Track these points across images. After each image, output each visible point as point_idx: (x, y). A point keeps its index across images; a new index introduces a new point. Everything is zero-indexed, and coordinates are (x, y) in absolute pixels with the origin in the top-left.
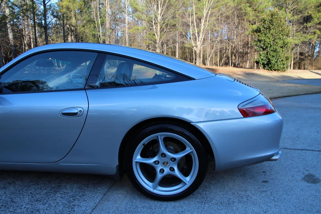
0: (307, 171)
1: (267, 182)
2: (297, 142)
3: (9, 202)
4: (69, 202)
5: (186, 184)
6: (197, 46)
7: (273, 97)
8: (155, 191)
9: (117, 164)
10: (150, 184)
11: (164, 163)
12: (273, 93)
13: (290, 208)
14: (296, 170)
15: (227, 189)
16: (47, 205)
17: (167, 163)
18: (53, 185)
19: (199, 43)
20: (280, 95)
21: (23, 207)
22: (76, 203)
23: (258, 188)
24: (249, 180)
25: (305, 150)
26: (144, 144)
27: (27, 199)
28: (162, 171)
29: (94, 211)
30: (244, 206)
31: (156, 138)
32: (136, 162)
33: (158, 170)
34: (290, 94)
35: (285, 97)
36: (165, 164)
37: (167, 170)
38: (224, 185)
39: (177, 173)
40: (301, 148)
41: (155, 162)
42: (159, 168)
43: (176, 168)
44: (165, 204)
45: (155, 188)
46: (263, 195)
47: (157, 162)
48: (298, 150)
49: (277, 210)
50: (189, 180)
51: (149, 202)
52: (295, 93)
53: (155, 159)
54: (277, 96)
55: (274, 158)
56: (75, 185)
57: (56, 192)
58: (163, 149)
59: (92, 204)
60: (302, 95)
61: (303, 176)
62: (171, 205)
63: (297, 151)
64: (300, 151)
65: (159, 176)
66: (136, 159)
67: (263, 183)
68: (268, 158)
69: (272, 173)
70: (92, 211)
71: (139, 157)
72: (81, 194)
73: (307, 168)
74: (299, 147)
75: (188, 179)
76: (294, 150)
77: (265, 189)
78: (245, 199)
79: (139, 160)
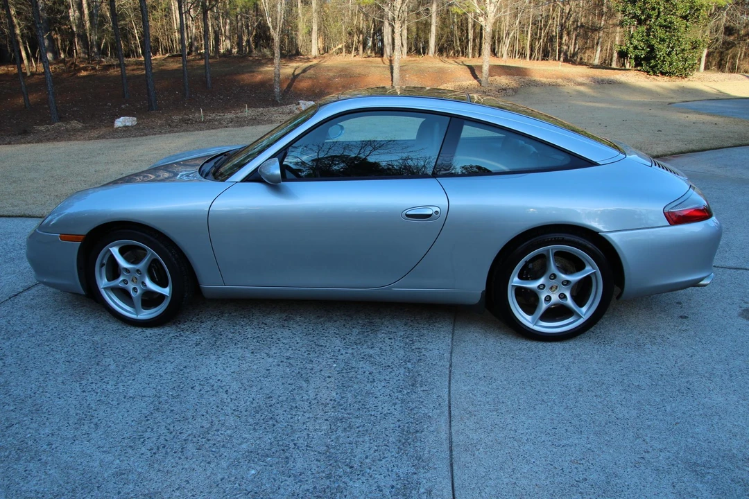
0: (746, 303)
1: (686, 317)
2: (727, 255)
4: (407, 344)
5: (580, 317)
6: (486, 15)
7: (670, 153)
8: (536, 327)
9: (484, 289)
10: (529, 317)
11: (551, 288)
12: (667, 141)
13: (724, 351)
14: (729, 301)
15: (630, 327)
16: (377, 349)
17: (557, 287)
18: (360, 322)
19: (492, 5)
20: (683, 147)
22: (417, 345)
23: (675, 326)
24: (658, 315)
25: (741, 269)
26: (526, 262)
27: (338, 342)
28: (548, 299)
29: (453, 355)
30: (660, 348)
31: (545, 253)
32: (513, 286)
33: (543, 297)
34: (706, 146)
35: (694, 151)
36: (553, 289)
37: (555, 298)
38: (624, 321)
39: (569, 302)
40: (734, 266)
41: (539, 287)
42: (544, 294)
43: (568, 294)
44: (549, 346)
45: (535, 323)
46: (684, 334)
47: (542, 287)
48: (730, 268)
49: (707, 354)
50: (585, 312)
51: (525, 343)
52: (716, 144)
53: (541, 281)
54: (677, 151)
55: (702, 283)
57: (374, 331)
58: (553, 268)
59: (444, 347)
60: (730, 147)
61: (740, 310)
62: (558, 346)
63: (729, 271)
64: (733, 271)
65: (544, 306)
66: (512, 282)
67: (680, 319)
68: (695, 284)
69: (692, 306)
70: (451, 356)
71: (516, 279)
73: (745, 299)
74: (731, 263)
75: (584, 309)
76: (722, 269)
77: (684, 328)
78: (659, 340)
79: (516, 282)
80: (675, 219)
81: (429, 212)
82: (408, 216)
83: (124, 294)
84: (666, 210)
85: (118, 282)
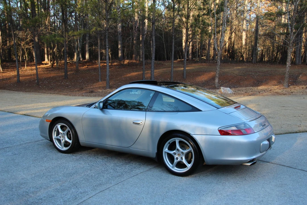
3: (104, 165)
4: (132, 169)
5: (188, 168)
8: (173, 169)
9: (156, 152)
10: (172, 165)
11: (178, 155)
15: (217, 179)
16: (121, 168)
17: (180, 155)
18: (126, 162)
21: (110, 167)
22: (135, 169)
24: (237, 178)
26: (169, 143)
27: (112, 165)
28: (177, 158)
31: (175, 141)
32: (165, 152)
33: (175, 158)
37: (179, 159)
39: (184, 161)
42: (176, 156)
43: (184, 158)
45: (173, 167)
47: (175, 154)
53: (174, 151)
56: (138, 163)
57: (127, 164)
58: (178, 147)
59: (142, 171)
65: (176, 161)
66: (165, 150)
71: (167, 149)
72: (139, 167)
75: (190, 165)
79: (167, 151)
80: (223, 133)
81: (139, 122)
82: (134, 123)
83: (59, 141)
84: (219, 129)
85: (58, 137)
